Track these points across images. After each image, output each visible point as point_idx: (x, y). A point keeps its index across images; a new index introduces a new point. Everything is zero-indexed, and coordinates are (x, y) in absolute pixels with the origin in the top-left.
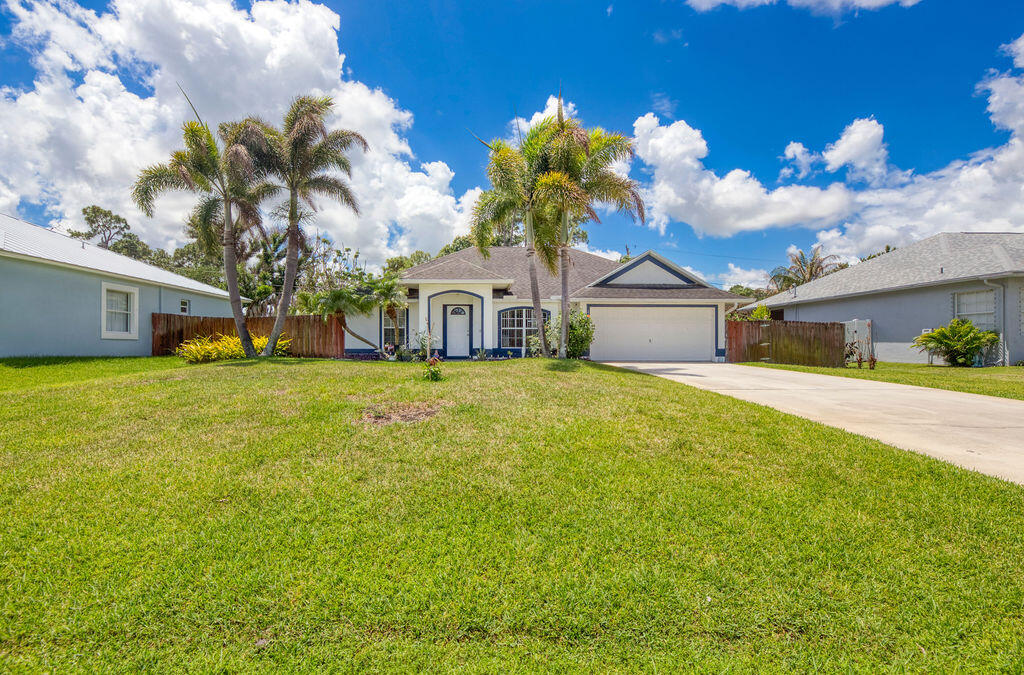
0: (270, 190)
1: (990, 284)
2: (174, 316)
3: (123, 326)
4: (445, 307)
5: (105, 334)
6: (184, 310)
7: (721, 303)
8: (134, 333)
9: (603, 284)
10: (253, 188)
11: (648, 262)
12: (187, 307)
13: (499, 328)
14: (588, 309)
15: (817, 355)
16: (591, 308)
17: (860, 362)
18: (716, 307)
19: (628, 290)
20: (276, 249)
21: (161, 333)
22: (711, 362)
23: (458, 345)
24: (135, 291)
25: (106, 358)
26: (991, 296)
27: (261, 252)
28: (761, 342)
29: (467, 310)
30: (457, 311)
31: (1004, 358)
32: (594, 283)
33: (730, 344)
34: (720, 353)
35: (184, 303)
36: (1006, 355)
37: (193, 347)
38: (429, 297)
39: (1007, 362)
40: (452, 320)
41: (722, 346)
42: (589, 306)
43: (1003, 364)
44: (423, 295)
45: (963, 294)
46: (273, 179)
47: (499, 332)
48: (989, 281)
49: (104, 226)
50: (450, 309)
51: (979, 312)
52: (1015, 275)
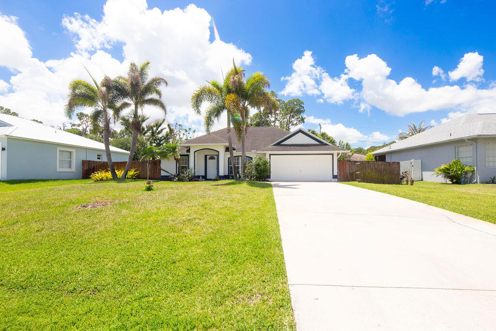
0: (126, 105)
1: (469, 142)
2: (91, 161)
3: (68, 165)
4: (206, 156)
5: (59, 170)
6: (99, 158)
7: (335, 152)
8: (73, 169)
9: (279, 144)
10: (118, 104)
11: (300, 133)
12: (101, 157)
13: (229, 166)
14: (270, 156)
15: (385, 178)
16: (271, 156)
17: (407, 181)
18: (333, 154)
19: (289, 147)
20: (157, 129)
21: (86, 169)
22: (331, 181)
23: (212, 173)
24: (73, 151)
25: (55, 180)
26: (471, 148)
27: (151, 131)
28: (356, 172)
29: (215, 157)
30: (212, 158)
31: (477, 179)
32: (273, 144)
33: (340, 172)
34: (334, 177)
35: (98, 155)
36: (478, 178)
37: (97, 175)
38: (195, 152)
39: (478, 181)
40: (209, 162)
41: (336, 174)
42: (270, 155)
43: (477, 182)
44: (192, 151)
45: (460, 146)
46: (126, 100)
47: (229, 167)
48: (468, 140)
49: (86, 121)
50: (208, 157)
51: (466, 156)
52: (479, 137)
